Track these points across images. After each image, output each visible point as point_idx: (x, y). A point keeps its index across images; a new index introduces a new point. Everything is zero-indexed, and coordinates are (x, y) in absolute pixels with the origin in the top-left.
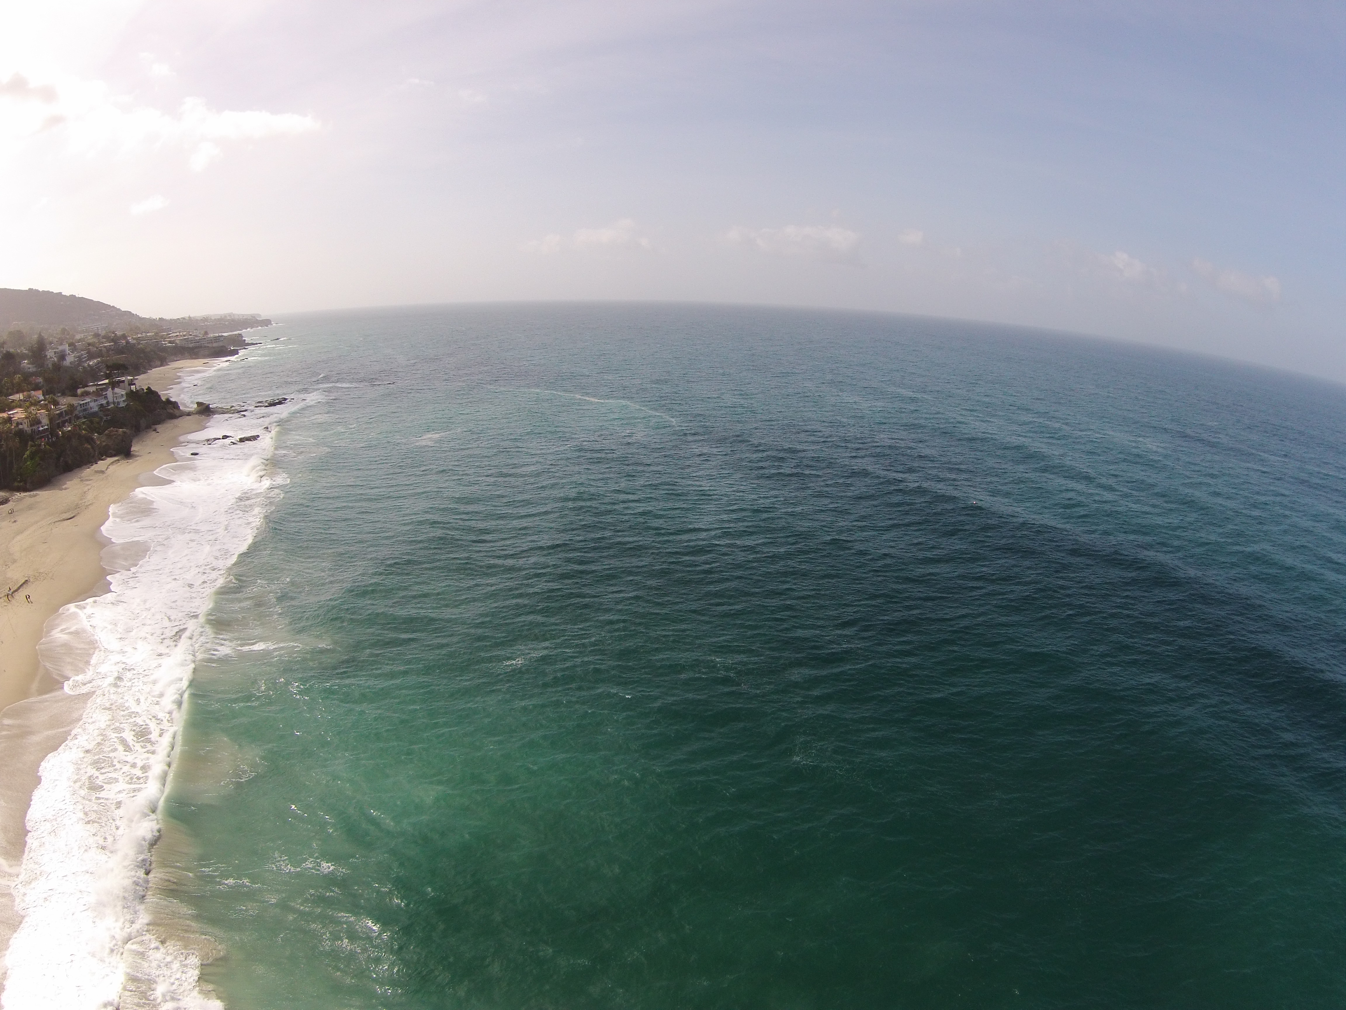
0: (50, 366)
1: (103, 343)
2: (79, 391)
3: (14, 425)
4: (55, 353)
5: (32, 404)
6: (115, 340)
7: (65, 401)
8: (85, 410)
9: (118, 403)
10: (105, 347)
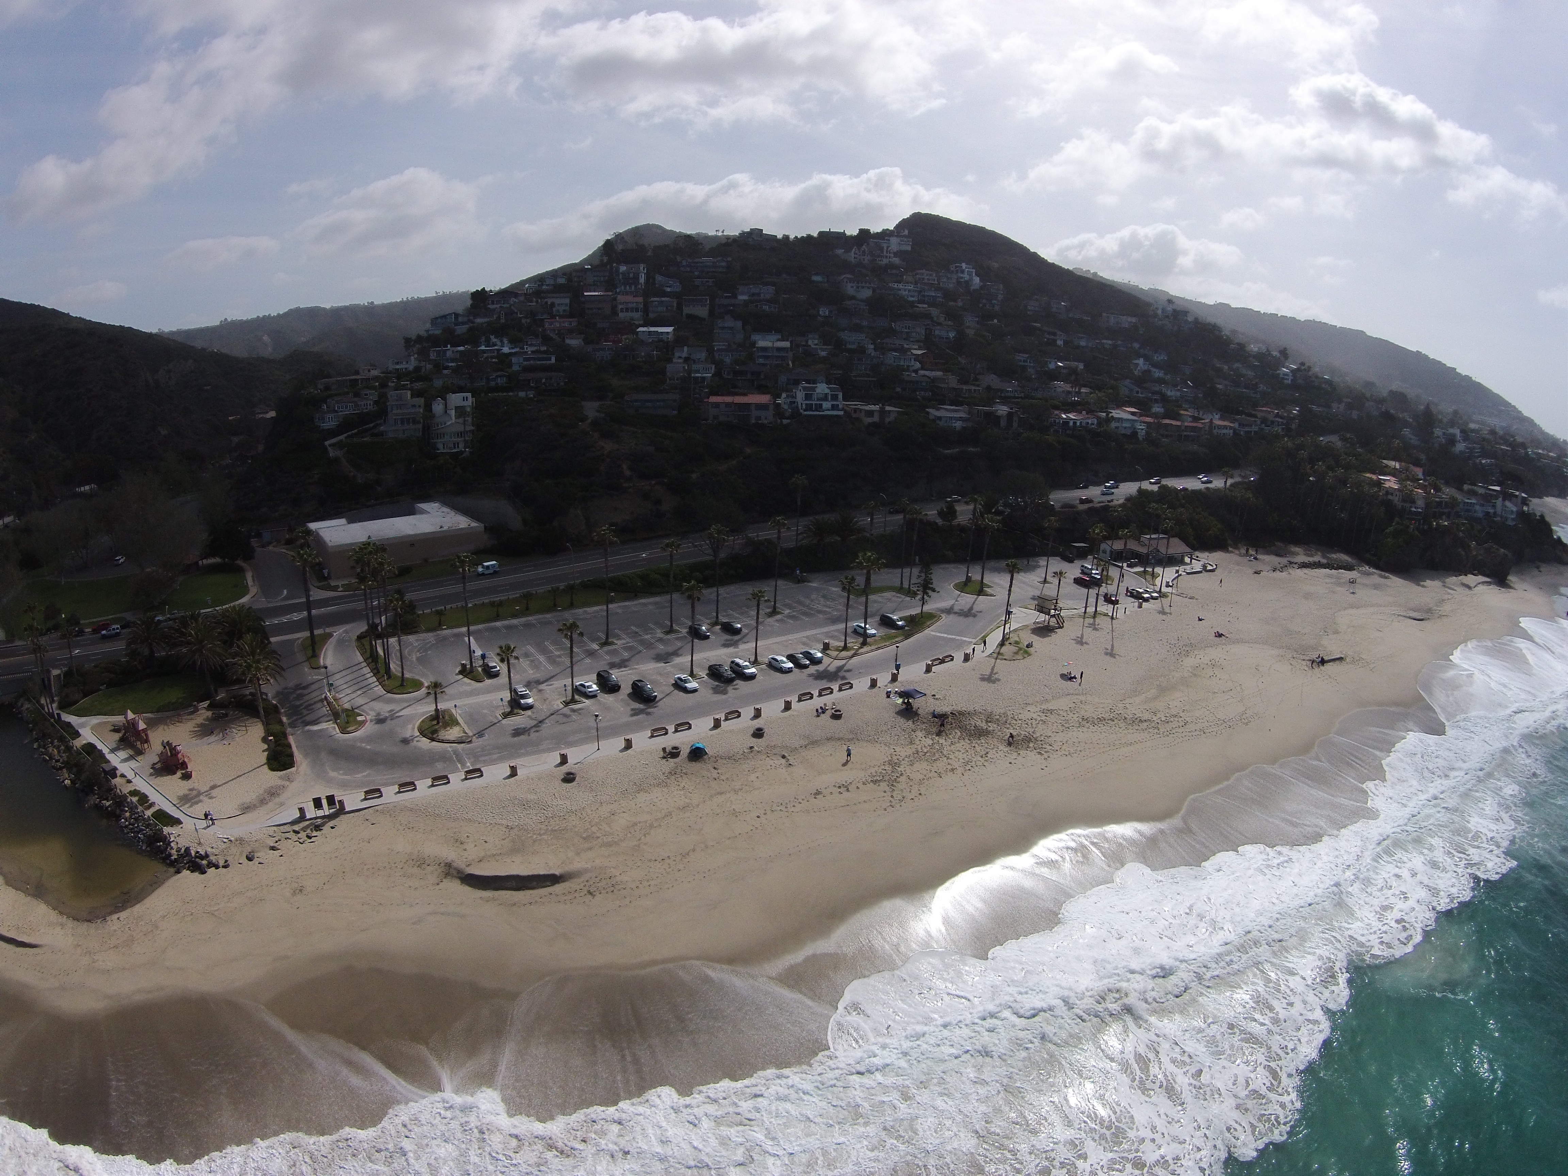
0: (1436, 445)
1: (1500, 444)
2: (1466, 487)
3: (1384, 492)
4: (1444, 434)
5: (1408, 479)
6: (1514, 445)
7: (1448, 492)
8: (1468, 511)
9: (1507, 519)
10: (1502, 449)
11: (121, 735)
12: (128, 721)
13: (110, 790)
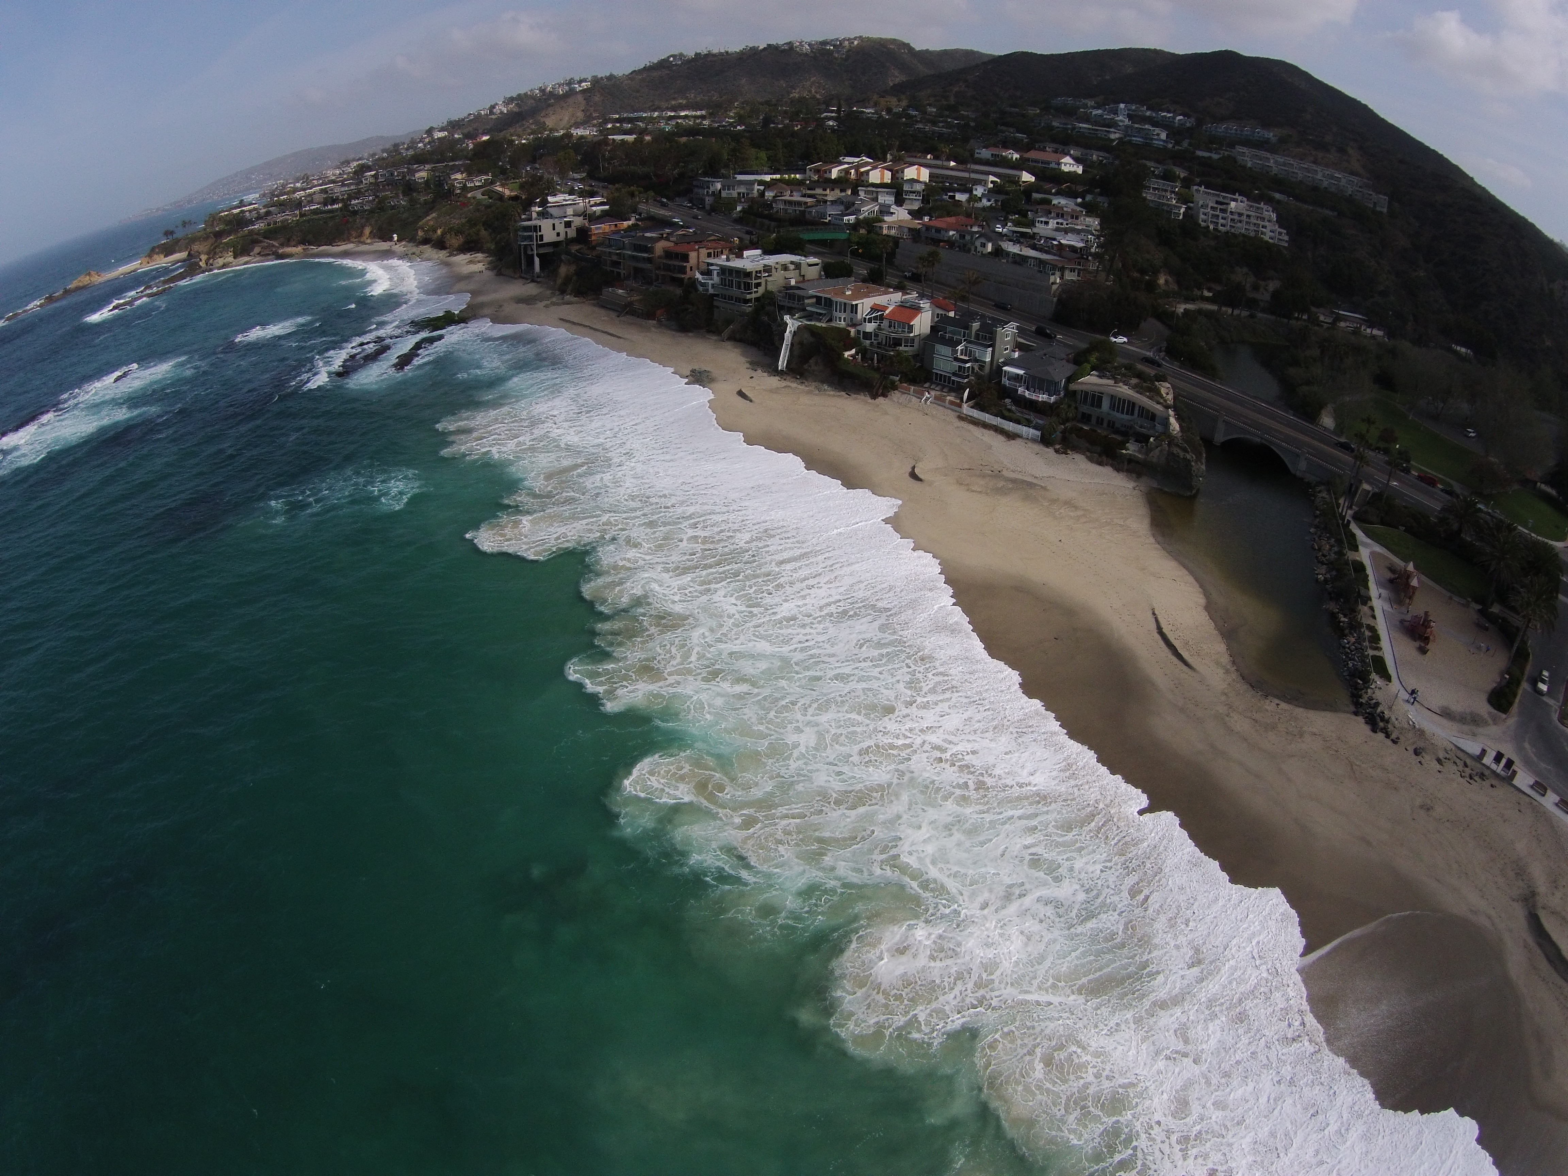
11: (1393, 576)
12: (1406, 570)
13: (1352, 611)
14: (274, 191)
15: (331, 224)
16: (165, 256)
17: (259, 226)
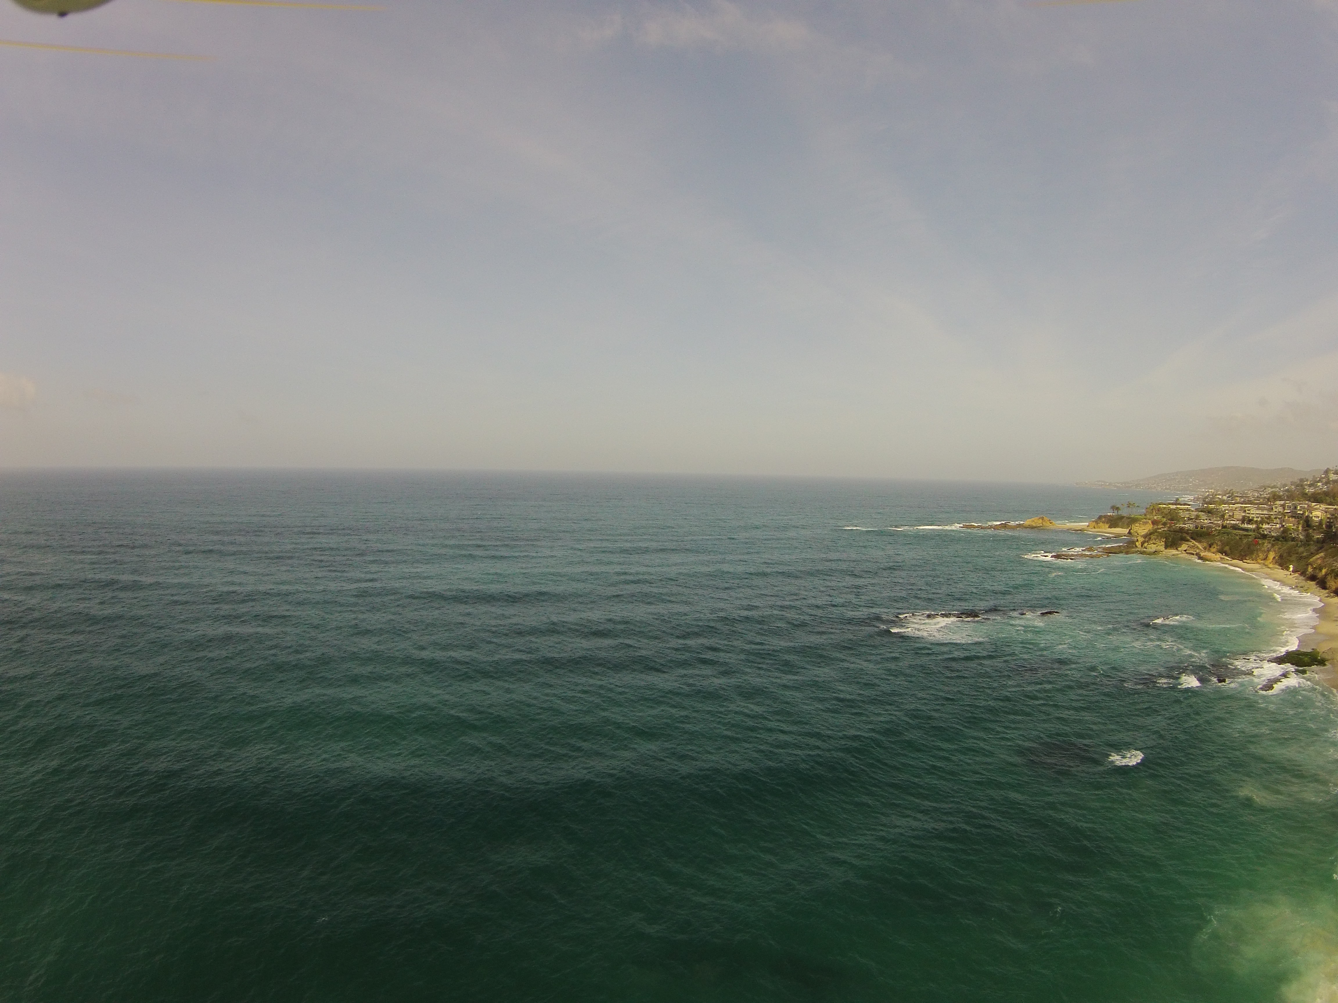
14: (1206, 497)
15: (1245, 541)
16: (1110, 527)
17: (1189, 526)
